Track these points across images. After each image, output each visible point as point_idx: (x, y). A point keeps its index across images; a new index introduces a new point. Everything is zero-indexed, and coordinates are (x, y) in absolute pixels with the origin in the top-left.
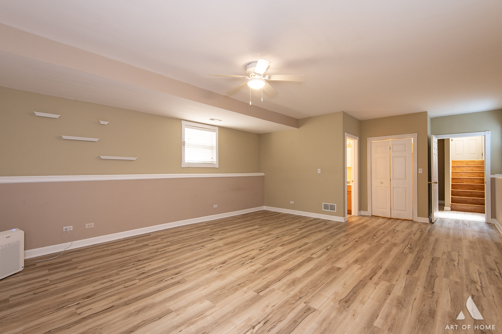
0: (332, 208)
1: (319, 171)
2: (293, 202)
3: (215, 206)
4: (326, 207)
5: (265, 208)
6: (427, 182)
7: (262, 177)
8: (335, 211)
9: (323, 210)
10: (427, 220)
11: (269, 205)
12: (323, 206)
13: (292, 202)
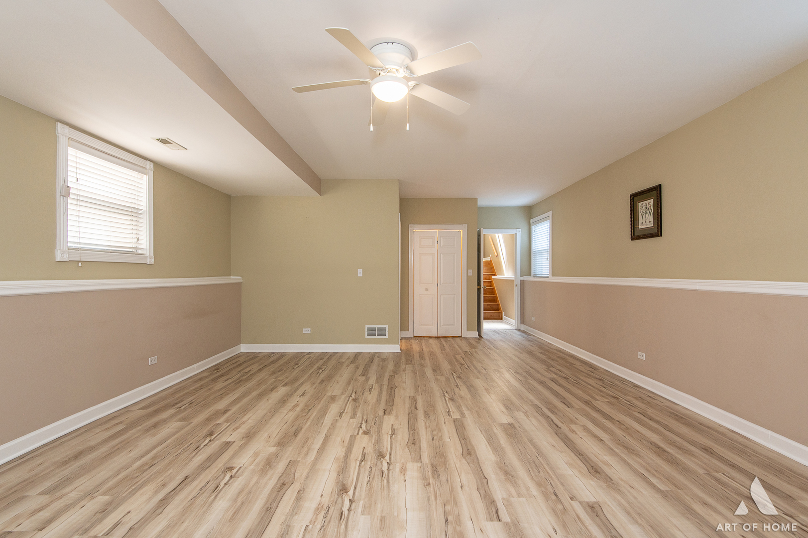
0: (382, 332)
1: (360, 273)
2: (310, 329)
3: (152, 361)
4: (371, 332)
5: (244, 348)
6: (477, 287)
7: (239, 285)
8: (387, 337)
9: (367, 336)
10: (475, 334)
11: (254, 341)
12: (366, 330)
13: (307, 330)
